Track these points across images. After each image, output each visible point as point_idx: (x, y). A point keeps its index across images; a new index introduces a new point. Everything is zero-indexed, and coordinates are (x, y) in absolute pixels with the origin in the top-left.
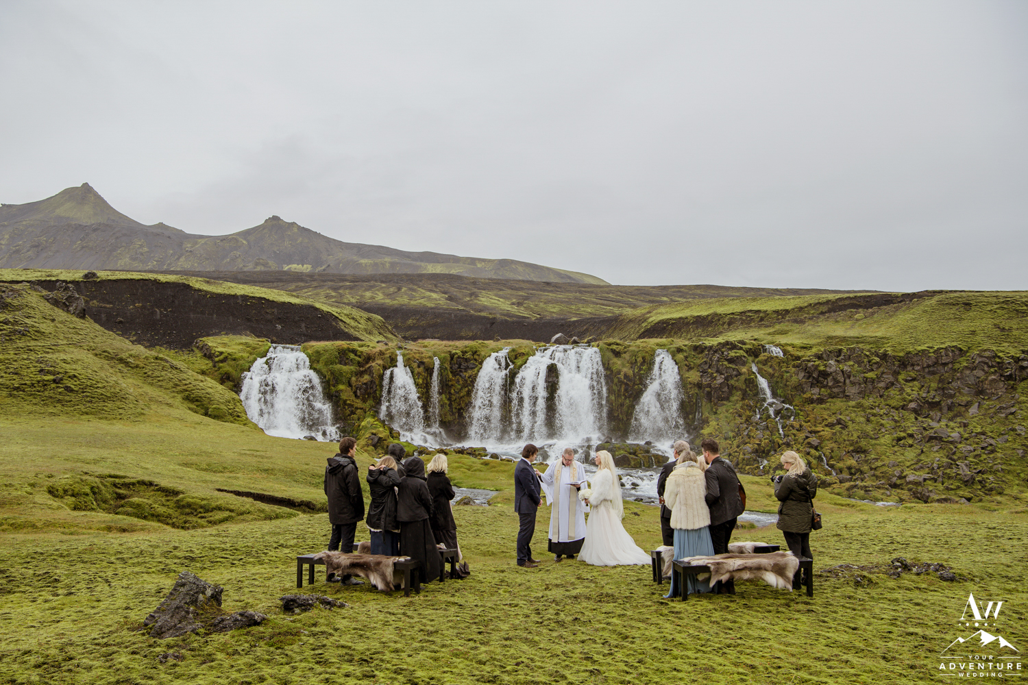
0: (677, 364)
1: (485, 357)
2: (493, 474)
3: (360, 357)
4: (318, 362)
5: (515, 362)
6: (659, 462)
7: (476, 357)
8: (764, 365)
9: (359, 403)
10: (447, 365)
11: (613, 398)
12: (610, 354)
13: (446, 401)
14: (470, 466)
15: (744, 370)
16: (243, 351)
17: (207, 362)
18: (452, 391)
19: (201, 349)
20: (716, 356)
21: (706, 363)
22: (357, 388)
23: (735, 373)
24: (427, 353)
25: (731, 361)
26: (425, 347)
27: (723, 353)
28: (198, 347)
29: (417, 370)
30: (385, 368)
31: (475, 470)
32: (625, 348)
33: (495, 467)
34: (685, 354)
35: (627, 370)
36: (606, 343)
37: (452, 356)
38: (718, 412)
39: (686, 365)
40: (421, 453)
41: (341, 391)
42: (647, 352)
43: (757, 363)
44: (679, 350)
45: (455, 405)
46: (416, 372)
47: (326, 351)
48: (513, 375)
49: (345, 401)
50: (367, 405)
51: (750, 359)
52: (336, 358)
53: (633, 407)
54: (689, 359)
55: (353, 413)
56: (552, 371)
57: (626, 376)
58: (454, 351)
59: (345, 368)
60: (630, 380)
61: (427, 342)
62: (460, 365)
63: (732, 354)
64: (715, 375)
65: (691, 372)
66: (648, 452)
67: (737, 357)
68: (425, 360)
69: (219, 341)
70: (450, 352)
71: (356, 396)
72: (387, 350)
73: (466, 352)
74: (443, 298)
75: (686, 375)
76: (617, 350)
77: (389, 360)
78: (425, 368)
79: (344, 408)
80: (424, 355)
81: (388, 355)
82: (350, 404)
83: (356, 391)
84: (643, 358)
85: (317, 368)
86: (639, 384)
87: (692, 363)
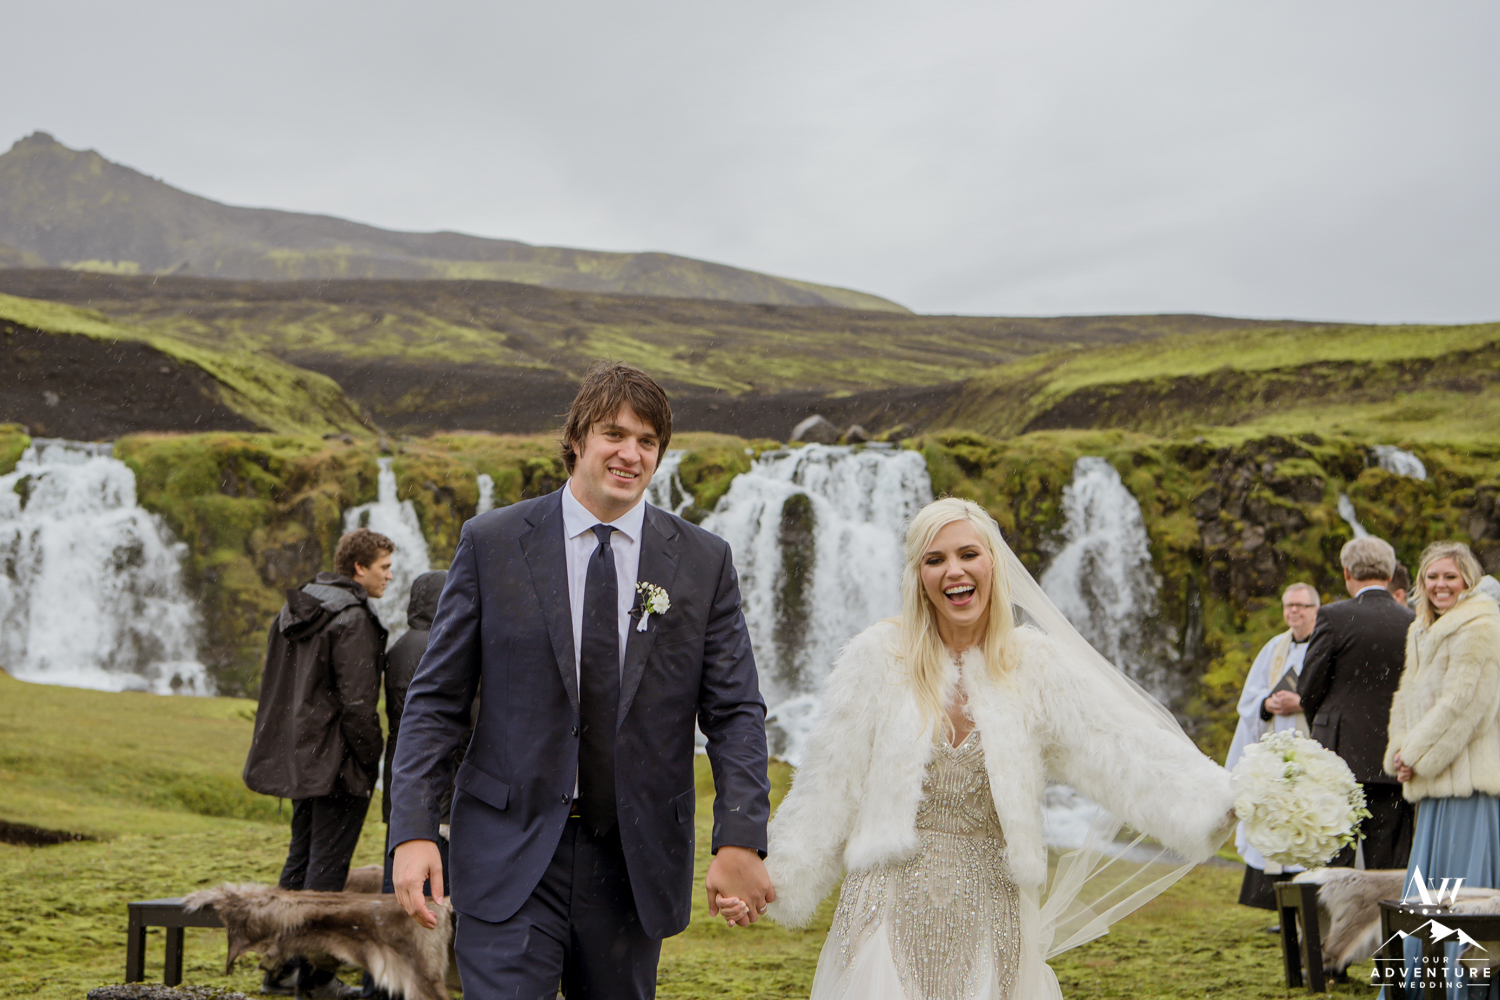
0: (1134, 495)
3: (276, 473)
4: (162, 486)
5: (698, 489)
8: (1373, 499)
12: (954, 470)
15: (1318, 512)
20: (1241, 477)
21: (1212, 493)
23: (1292, 521)
24: (457, 466)
25: (1282, 488)
26: (455, 449)
27: (1259, 467)
29: (432, 510)
30: (345, 505)
32: (994, 452)
34: (1157, 470)
36: (941, 440)
37: (528, 472)
38: (1250, 625)
39: (1159, 500)
41: (225, 566)
42: (1051, 465)
43: (1355, 494)
44: (1141, 459)
46: (430, 515)
47: (183, 457)
49: (234, 594)
51: (1335, 483)
54: (1166, 483)
58: (533, 461)
59: (237, 505)
61: (458, 437)
63: (1286, 469)
64: (1238, 525)
65: (1173, 519)
67: (1300, 480)
68: (455, 484)
70: (522, 463)
71: (267, 582)
72: (350, 456)
74: (493, 340)
75: (1162, 525)
76: (972, 459)
77: (356, 482)
78: (453, 505)
79: (233, 613)
80: (450, 471)
81: (354, 471)
82: (248, 603)
83: (267, 566)
84: (1041, 481)
85: (158, 503)
86: (1031, 550)
87: (1174, 495)
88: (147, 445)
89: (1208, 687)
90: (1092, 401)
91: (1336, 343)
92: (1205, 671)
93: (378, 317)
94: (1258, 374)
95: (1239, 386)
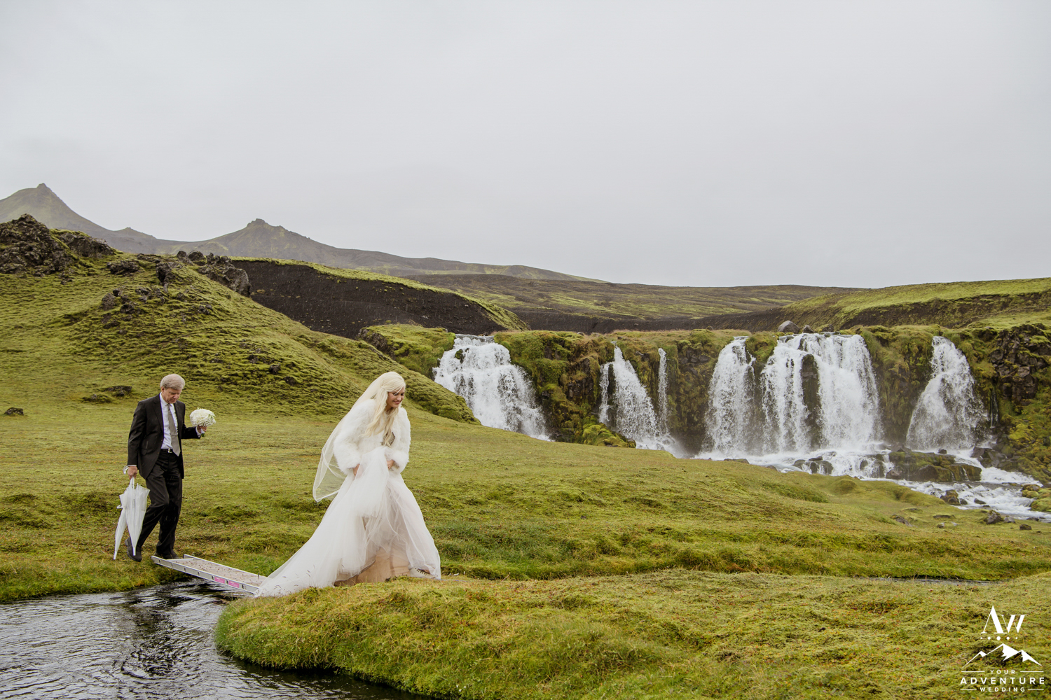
0: (963, 353)
1: (719, 349)
3: (568, 348)
4: (521, 354)
5: (758, 354)
7: (708, 348)
9: (572, 406)
10: (676, 358)
11: (886, 397)
12: (877, 343)
13: (674, 404)
16: (422, 342)
18: (682, 391)
19: (371, 340)
20: (1013, 344)
21: (999, 351)
22: (569, 387)
23: (1040, 364)
24: (649, 344)
25: (1033, 349)
27: (1021, 339)
28: (366, 339)
29: (641, 365)
30: (602, 362)
32: (894, 335)
34: (971, 342)
35: (900, 362)
36: (869, 330)
37: (680, 347)
38: (1024, 412)
39: (975, 355)
41: (553, 390)
42: (923, 340)
44: (964, 337)
45: (684, 408)
46: (639, 367)
47: (527, 341)
48: (758, 368)
49: (557, 404)
50: (583, 408)
52: (542, 349)
54: (976, 347)
55: (568, 418)
56: (809, 363)
57: (901, 368)
58: (682, 341)
59: (556, 363)
60: (905, 374)
62: (690, 357)
63: (1034, 340)
64: (1015, 366)
65: (983, 363)
67: (1041, 345)
68: (650, 352)
69: (390, 330)
70: (676, 342)
71: (569, 397)
73: (695, 342)
75: (978, 367)
76: (885, 338)
77: (605, 351)
78: (649, 361)
79: (557, 412)
80: (645, 346)
81: (604, 347)
82: (563, 407)
83: (568, 391)
84: (918, 347)
85: (520, 362)
86: (916, 379)
87: (980, 353)
88: (510, 336)
89: (1011, 440)
91: (983, 287)
92: (1009, 433)
94: (954, 301)
95: (946, 307)
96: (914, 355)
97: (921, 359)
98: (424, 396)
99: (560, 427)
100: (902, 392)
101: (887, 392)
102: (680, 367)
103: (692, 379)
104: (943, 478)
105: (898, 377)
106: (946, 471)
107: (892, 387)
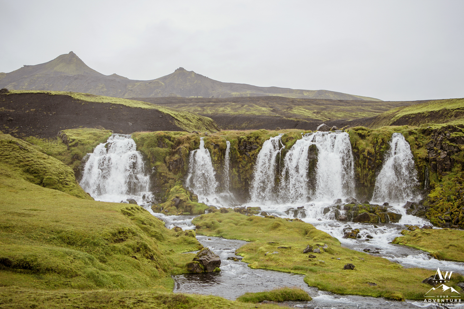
0: (409, 143)
1: (264, 141)
2: (253, 228)
3: (173, 141)
4: (143, 145)
5: (286, 144)
6: (393, 219)
7: (258, 140)
9: (171, 175)
10: (236, 147)
11: (360, 170)
12: (357, 137)
13: (236, 173)
14: (238, 221)
15: (463, 147)
16: (90, 138)
17: (64, 146)
18: (240, 166)
19: (61, 137)
20: (440, 137)
21: (432, 142)
23: (455, 150)
24: (221, 138)
25: (452, 140)
26: (224, 134)
27: (445, 134)
28: (60, 137)
30: (190, 149)
31: (241, 225)
32: (369, 132)
33: (256, 222)
34: (415, 136)
35: (370, 149)
36: (354, 129)
37: (240, 140)
38: (442, 180)
39: (416, 144)
40: (210, 211)
41: (158, 166)
42: (385, 135)
44: (411, 133)
45: (242, 176)
46: (212, 152)
47: (148, 138)
48: (284, 153)
49: (160, 174)
50: (177, 177)
52: (156, 142)
53: (374, 176)
54: (419, 140)
55: (166, 182)
57: (369, 153)
58: (241, 137)
59: (162, 150)
60: (372, 156)
61: (226, 131)
62: (246, 147)
63: (453, 135)
64: (439, 151)
65: (420, 150)
66: (385, 210)
67: (458, 137)
68: (219, 143)
69: (75, 132)
70: (238, 137)
71: (170, 170)
72: (192, 136)
73: (251, 137)
74: (269, 110)
75: (417, 151)
76: (363, 134)
77: (194, 143)
78: (219, 149)
79: (160, 178)
80: (219, 140)
81: (193, 140)
82: (164, 176)
83: (170, 166)
84: (382, 140)
85: (142, 150)
86: (379, 159)
87: (421, 143)
88: (140, 134)
89: (429, 197)
90: (407, 119)
92: (430, 193)
93: (243, 106)
95: (448, 113)
96: (379, 144)
97: (383, 147)
98: (37, 171)
99: (162, 187)
100: (370, 167)
101: (361, 167)
102: (240, 152)
103: (246, 159)
104: (373, 221)
105: (367, 158)
106: (375, 216)
107: (364, 164)
